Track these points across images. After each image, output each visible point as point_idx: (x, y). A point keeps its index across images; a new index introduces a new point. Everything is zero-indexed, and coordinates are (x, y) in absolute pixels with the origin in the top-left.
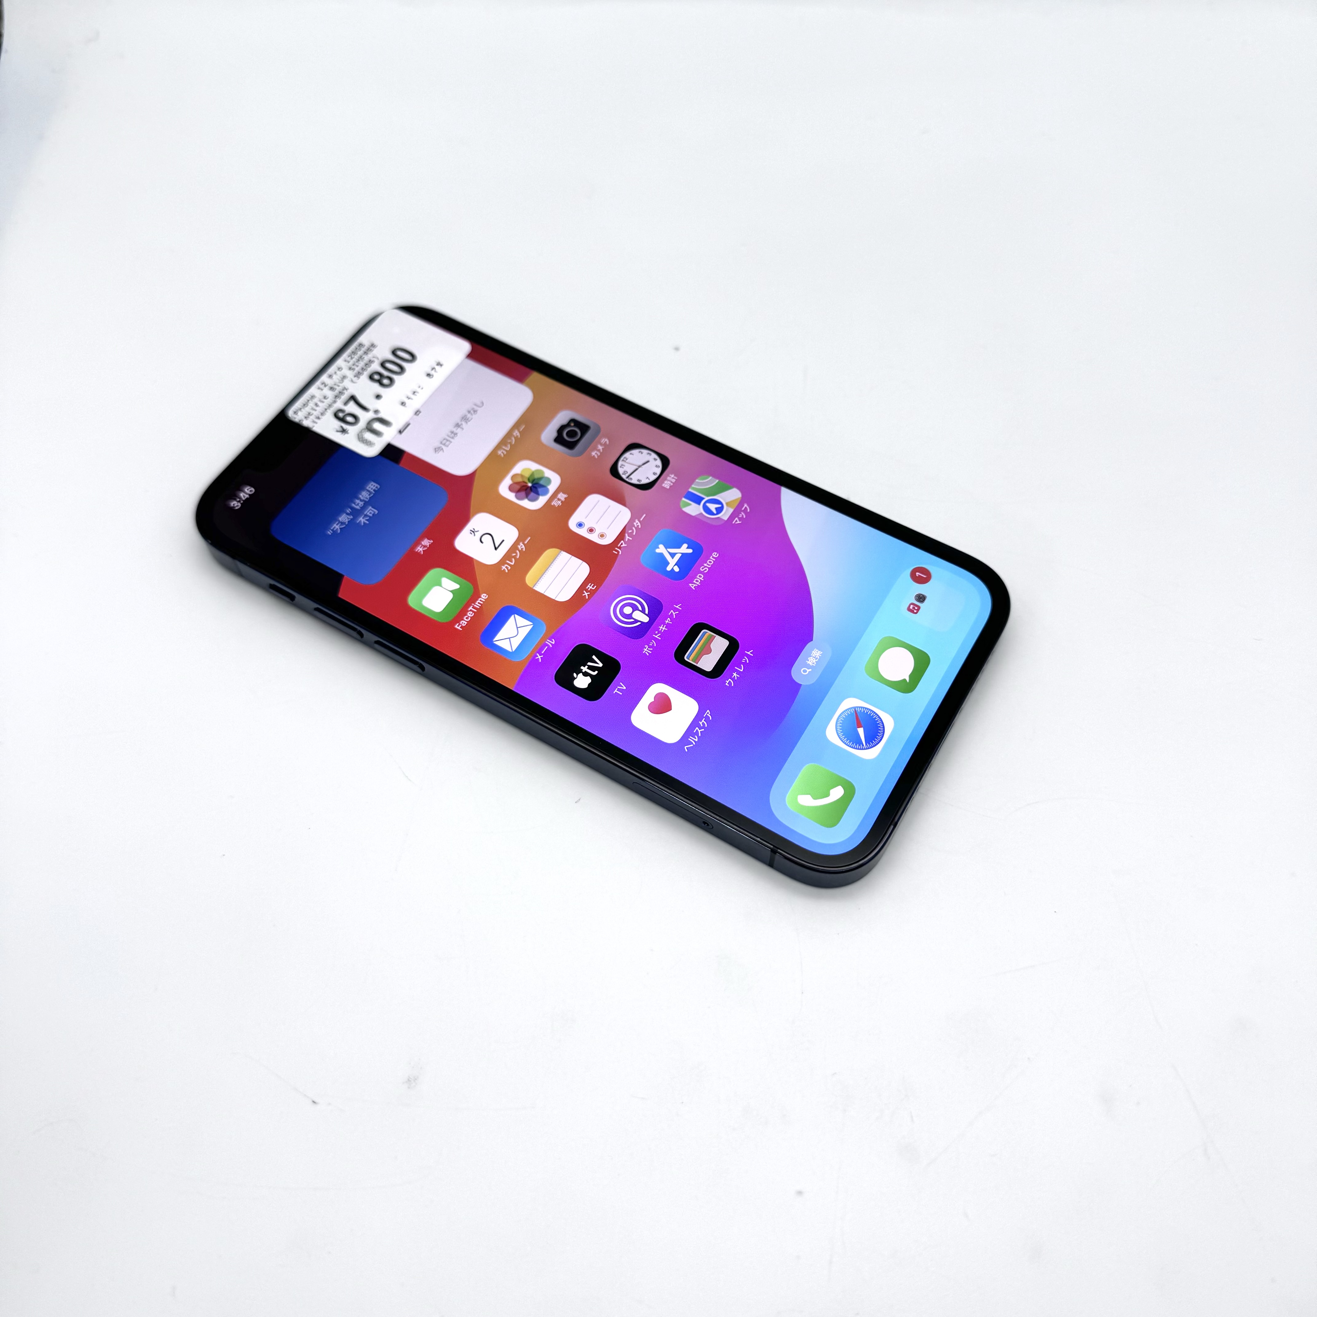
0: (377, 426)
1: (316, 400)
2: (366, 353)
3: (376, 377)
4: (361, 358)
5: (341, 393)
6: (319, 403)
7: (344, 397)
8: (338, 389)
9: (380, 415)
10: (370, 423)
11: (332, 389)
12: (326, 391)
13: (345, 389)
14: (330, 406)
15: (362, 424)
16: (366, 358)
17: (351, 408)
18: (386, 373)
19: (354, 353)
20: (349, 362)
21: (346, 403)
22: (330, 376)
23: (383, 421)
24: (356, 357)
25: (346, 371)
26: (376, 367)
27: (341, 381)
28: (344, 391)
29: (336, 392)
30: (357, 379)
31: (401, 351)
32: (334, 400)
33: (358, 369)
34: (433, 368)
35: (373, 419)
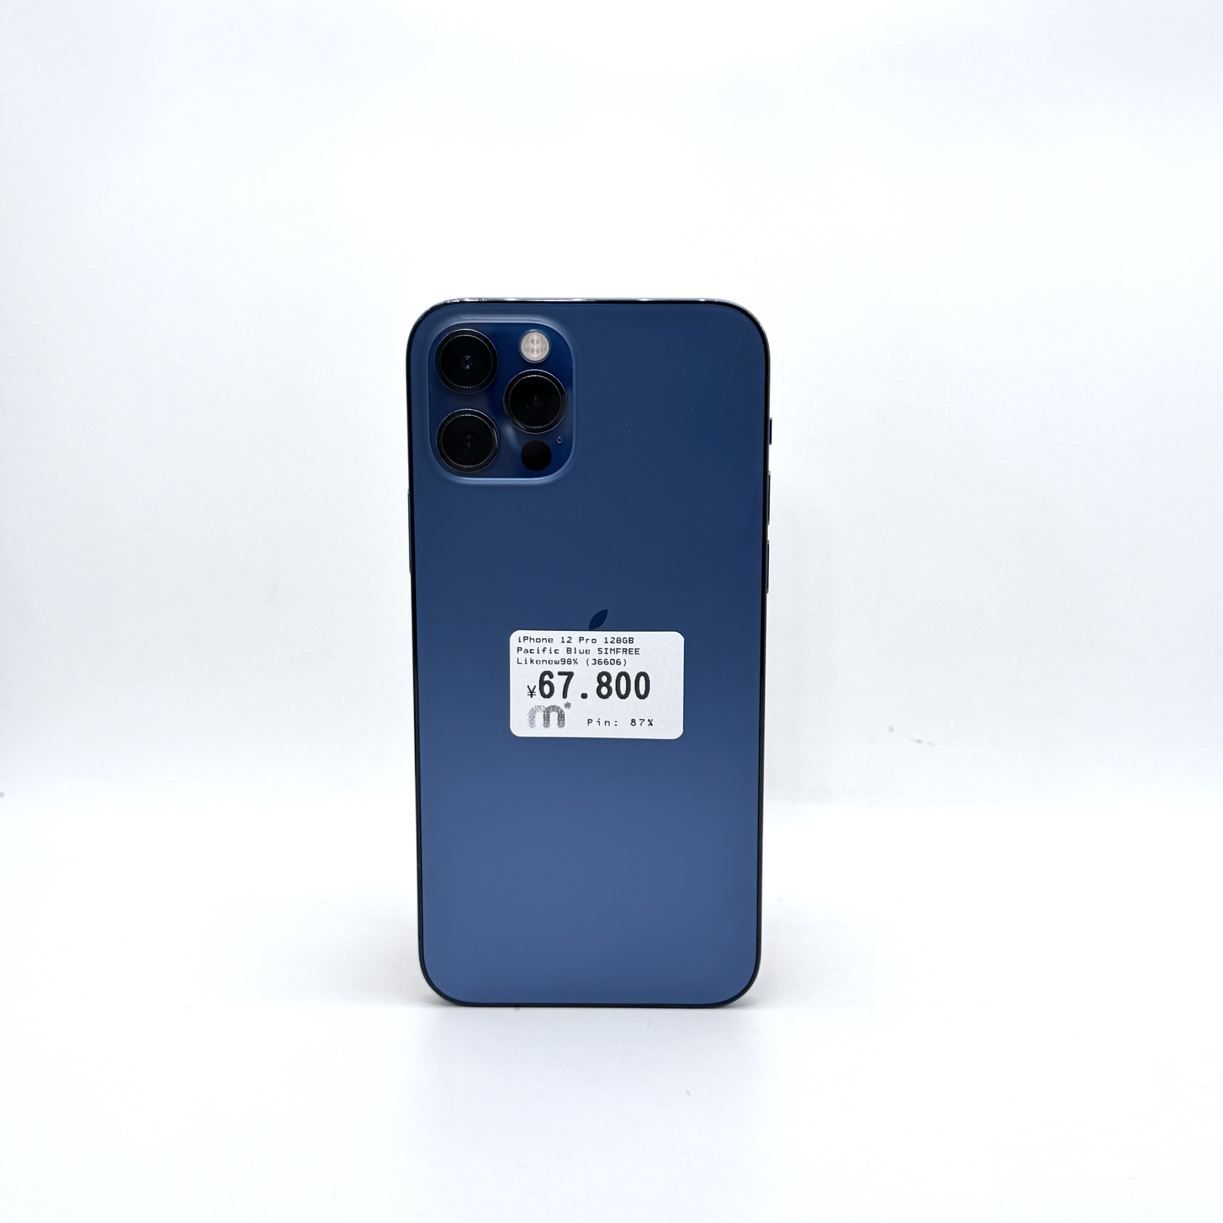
0: (554, 716)
1: (548, 645)
2: (625, 651)
3: (604, 679)
4: (617, 651)
5: (569, 661)
6: (547, 651)
7: (567, 668)
8: (572, 656)
9: (566, 711)
10: (554, 708)
11: (569, 650)
12: (563, 648)
13: (576, 662)
14: (550, 662)
15: (547, 703)
16: (621, 656)
17: (559, 682)
18: (613, 684)
19: (619, 641)
20: (606, 642)
21: (560, 674)
22: (581, 639)
23: (561, 717)
24: (615, 646)
25: (593, 648)
26: (614, 671)
27: (582, 652)
28: (573, 662)
29: (567, 656)
30: (593, 664)
31: (645, 680)
32: (559, 661)
33: (603, 657)
34: (644, 720)
35: (558, 708)
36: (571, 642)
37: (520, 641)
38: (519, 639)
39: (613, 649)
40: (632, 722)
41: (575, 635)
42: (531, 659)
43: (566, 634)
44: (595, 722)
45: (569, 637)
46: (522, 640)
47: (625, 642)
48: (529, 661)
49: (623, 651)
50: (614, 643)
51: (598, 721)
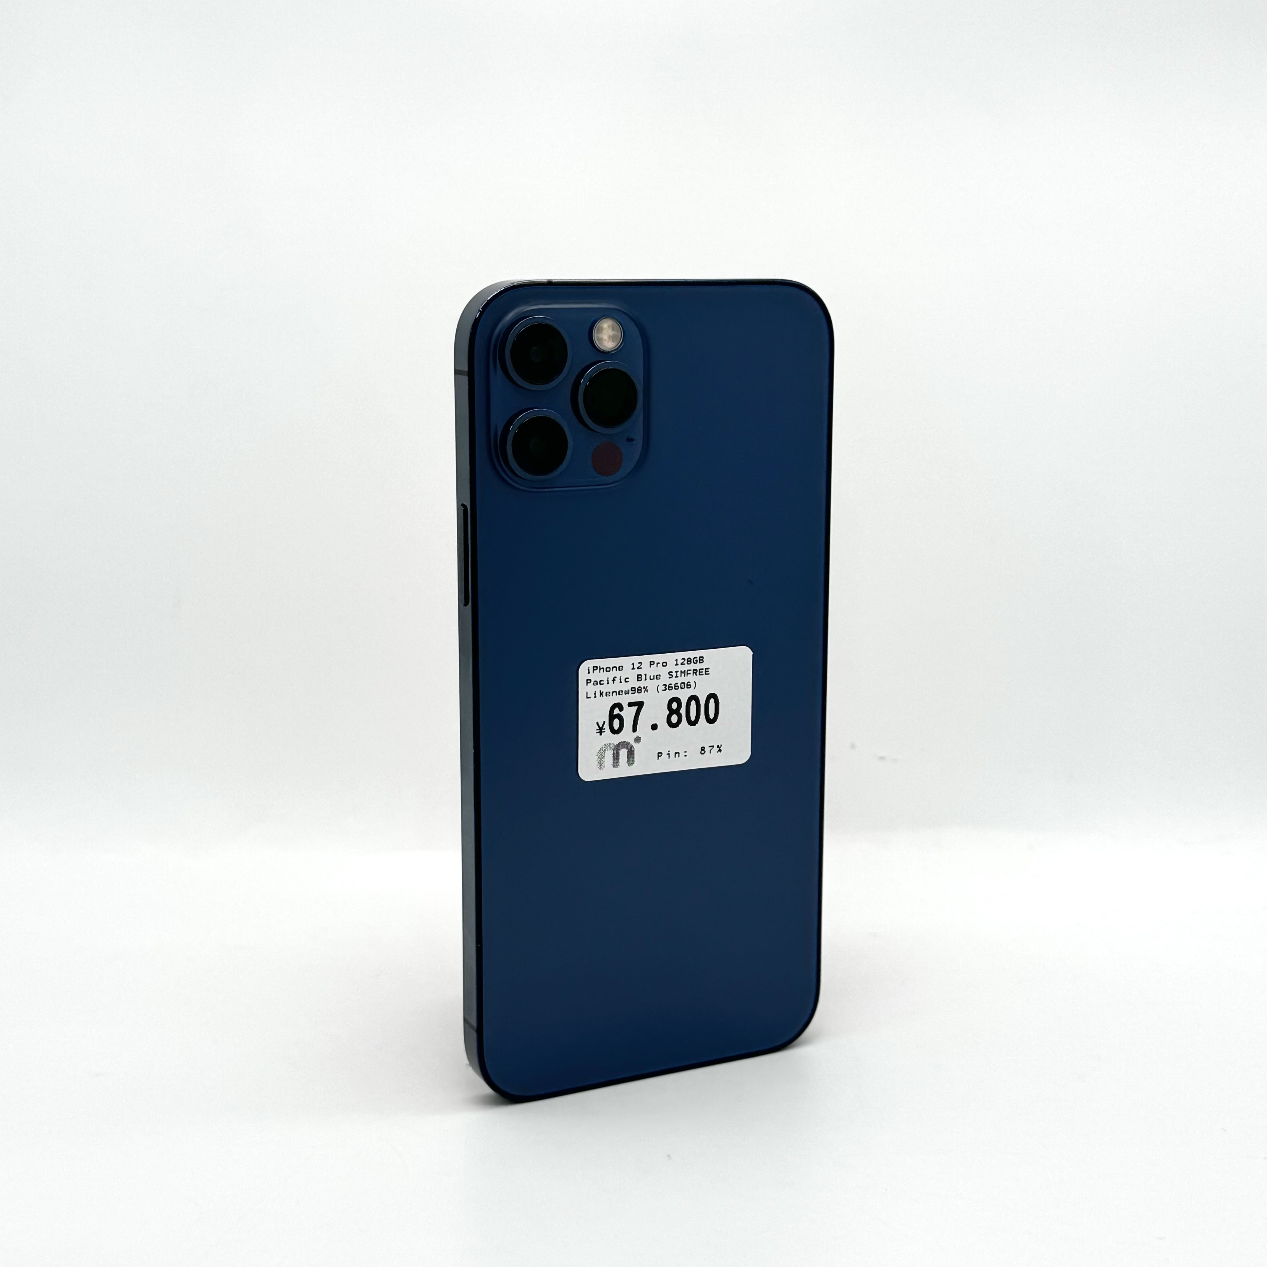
0: (623, 753)
1: (618, 674)
2: (695, 672)
3: (674, 706)
4: (687, 673)
5: (639, 690)
6: (617, 680)
7: (636, 698)
8: (642, 684)
9: (635, 746)
10: (623, 744)
11: (639, 678)
12: (632, 675)
13: (646, 689)
14: (620, 693)
15: (616, 739)
16: (691, 678)
17: (628, 714)
18: (683, 711)
19: (689, 661)
20: (677, 664)
21: (631, 705)
22: (652, 663)
23: (631, 753)
24: (686, 667)
25: (664, 672)
26: (683, 695)
27: (652, 678)
28: (643, 690)
29: (637, 685)
30: (663, 690)
31: (715, 702)
32: (629, 690)
33: (673, 681)
34: (713, 746)
35: (628, 743)
36: (641, 668)
37: (589, 673)
38: (589, 670)
39: (683, 671)
40: (702, 750)
41: (646, 659)
42: (600, 691)
43: (636, 659)
44: (665, 756)
45: (639, 663)
46: (591, 670)
47: (695, 662)
48: (598, 694)
49: (693, 673)
50: (685, 664)
51: (667, 754)
